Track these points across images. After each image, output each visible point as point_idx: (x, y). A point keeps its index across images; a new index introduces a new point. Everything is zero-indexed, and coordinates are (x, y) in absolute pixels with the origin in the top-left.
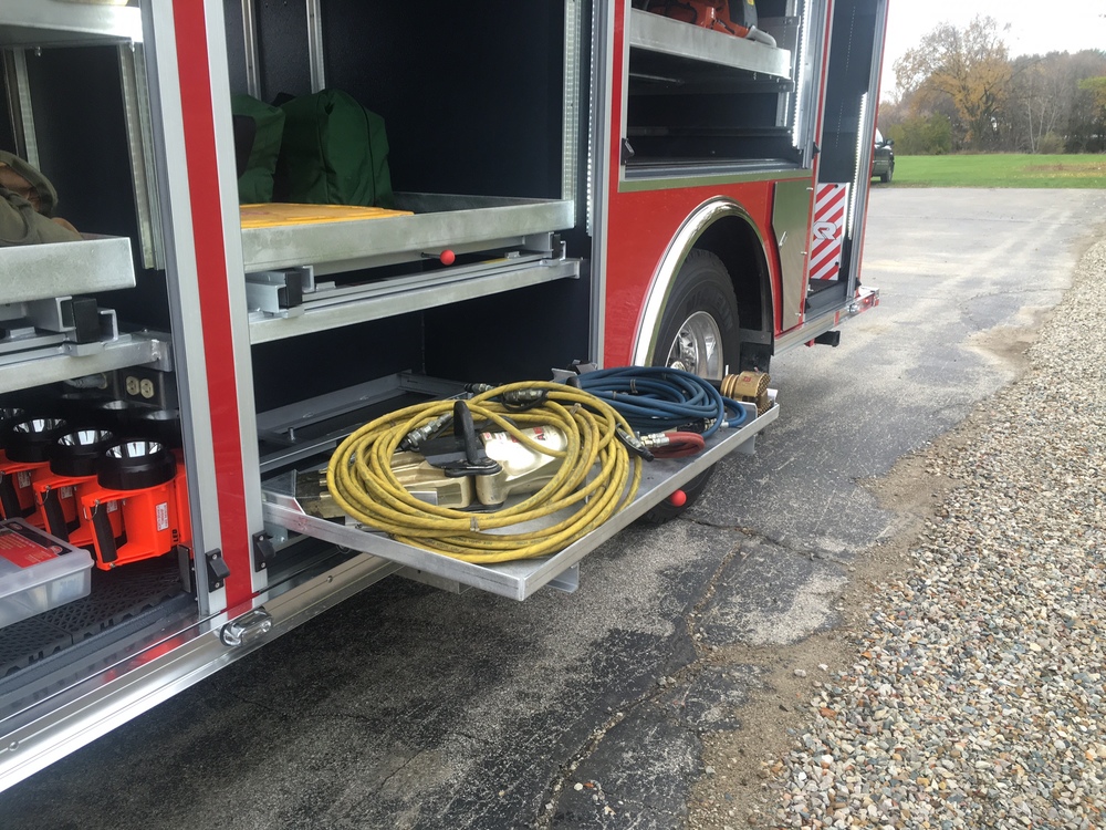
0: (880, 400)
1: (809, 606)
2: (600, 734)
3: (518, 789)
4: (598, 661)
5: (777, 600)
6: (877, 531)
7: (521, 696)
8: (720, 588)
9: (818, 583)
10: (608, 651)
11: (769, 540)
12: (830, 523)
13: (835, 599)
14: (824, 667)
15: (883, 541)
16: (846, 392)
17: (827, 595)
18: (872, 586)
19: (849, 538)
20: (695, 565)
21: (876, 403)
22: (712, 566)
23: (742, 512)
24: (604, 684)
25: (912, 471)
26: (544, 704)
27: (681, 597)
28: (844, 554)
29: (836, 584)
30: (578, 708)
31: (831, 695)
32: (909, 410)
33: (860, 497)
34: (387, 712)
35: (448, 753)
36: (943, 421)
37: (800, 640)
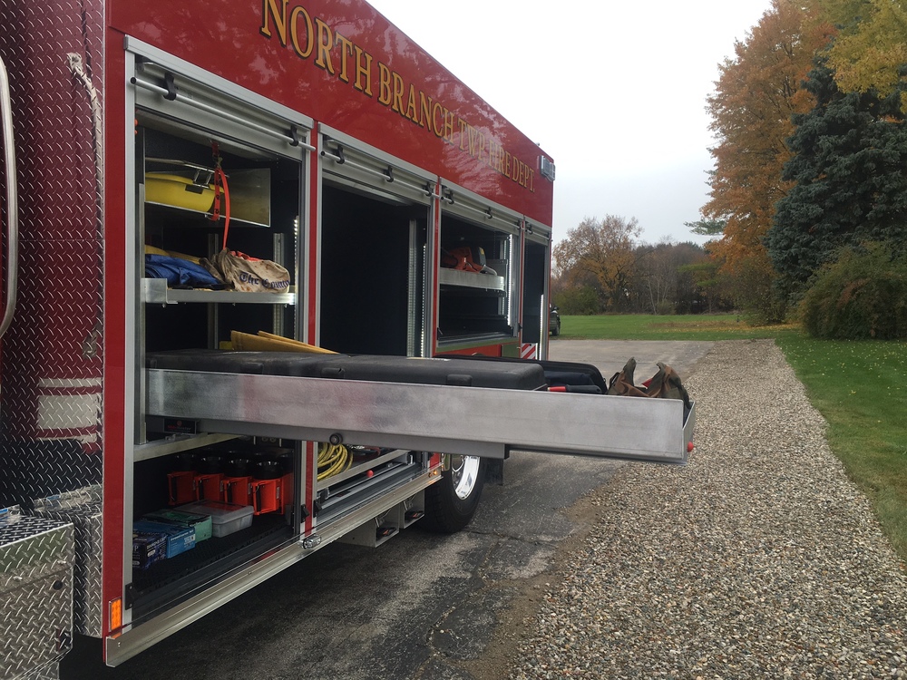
1: (538, 562)
2: (446, 615)
3: (414, 634)
4: (437, 589)
5: (522, 561)
6: (568, 531)
7: (402, 603)
8: (491, 558)
9: (540, 554)
10: (440, 585)
11: (512, 538)
12: (543, 529)
13: (549, 560)
14: (548, 584)
15: (571, 535)
16: (544, 466)
17: (546, 558)
18: (568, 554)
19: (555, 535)
20: (476, 549)
22: (485, 550)
23: (496, 527)
24: (443, 597)
25: (585, 504)
26: (415, 606)
27: (472, 563)
28: (553, 542)
29: (550, 554)
30: (433, 606)
31: (552, 594)
32: (581, 474)
33: (558, 517)
34: (338, 613)
35: (376, 625)
36: (599, 479)
37: (535, 576)
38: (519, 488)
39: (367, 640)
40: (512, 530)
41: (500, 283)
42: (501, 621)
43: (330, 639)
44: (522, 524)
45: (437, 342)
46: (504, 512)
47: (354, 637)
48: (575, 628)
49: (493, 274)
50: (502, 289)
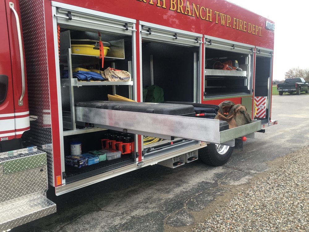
0: (278, 146)
1: (244, 180)
2: (197, 194)
3: (181, 199)
4: (199, 185)
5: (238, 179)
6: (265, 170)
7: (184, 188)
8: (226, 177)
9: (247, 177)
10: (201, 184)
11: (240, 170)
12: (254, 168)
13: (249, 179)
14: (243, 189)
15: (265, 171)
16: (269, 144)
17: (248, 179)
18: (258, 178)
19: (258, 171)
20: (222, 173)
21: (276, 147)
22: (227, 173)
23: (235, 166)
24: (199, 188)
25: (279, 160)
26: (188, 190)
27: (217, 178)
28: (255, 173)
29: (251, 177)
30: (194, 191)
31: (242, 193)
32: (284, 148)
33: (264, 164)
34: (160, 189)
35: (170, 194)
36: (291, 151)
37: (240, 185)
38: (254, 152)
39: (164, 199)
40: (241, 167)
41: (244, 74)
42: (215, 200)
43: (153, 197)
44: (247, 165)
45: (204, 97)
46: (242, 160)
47: (161, 198)
48: (243, 206)
49: (240, 70)
50: (245, 76)
